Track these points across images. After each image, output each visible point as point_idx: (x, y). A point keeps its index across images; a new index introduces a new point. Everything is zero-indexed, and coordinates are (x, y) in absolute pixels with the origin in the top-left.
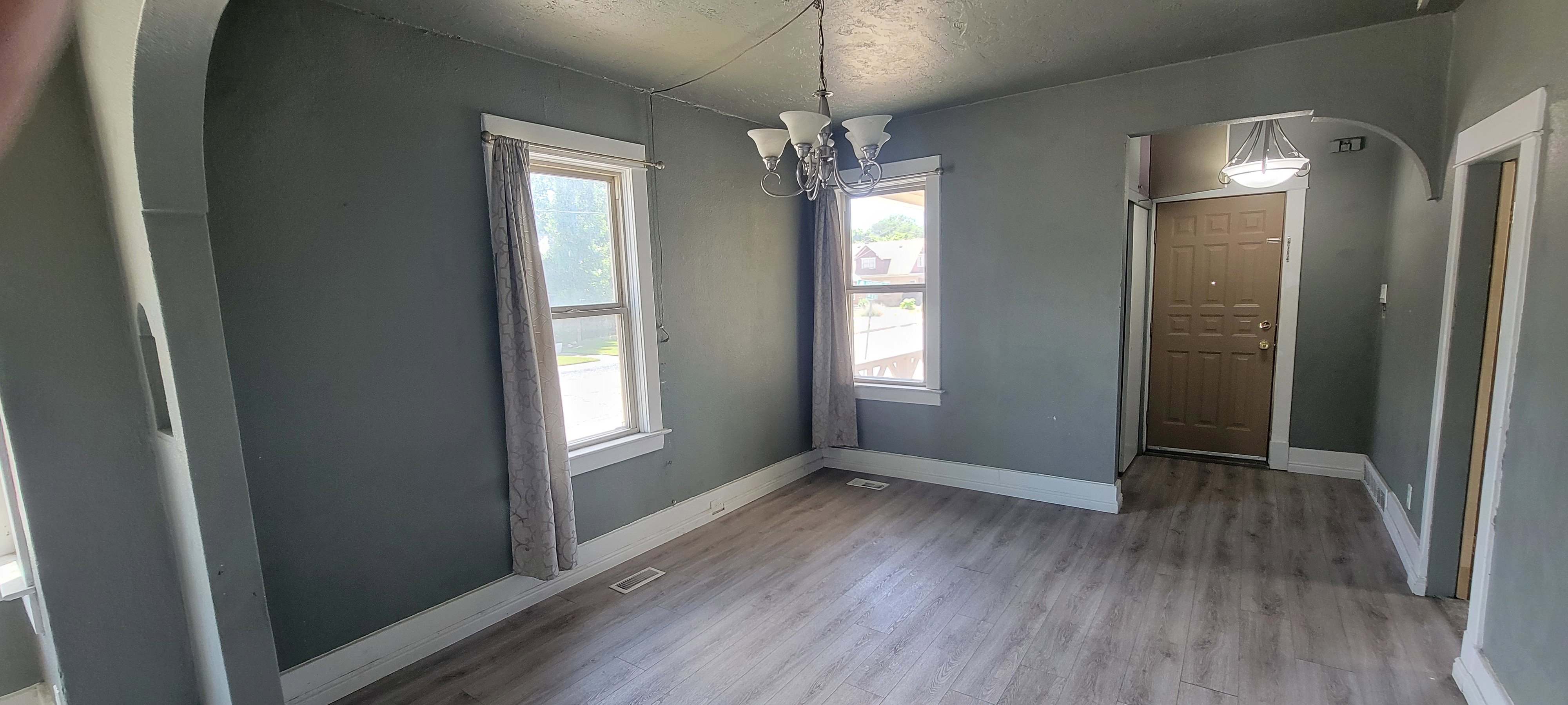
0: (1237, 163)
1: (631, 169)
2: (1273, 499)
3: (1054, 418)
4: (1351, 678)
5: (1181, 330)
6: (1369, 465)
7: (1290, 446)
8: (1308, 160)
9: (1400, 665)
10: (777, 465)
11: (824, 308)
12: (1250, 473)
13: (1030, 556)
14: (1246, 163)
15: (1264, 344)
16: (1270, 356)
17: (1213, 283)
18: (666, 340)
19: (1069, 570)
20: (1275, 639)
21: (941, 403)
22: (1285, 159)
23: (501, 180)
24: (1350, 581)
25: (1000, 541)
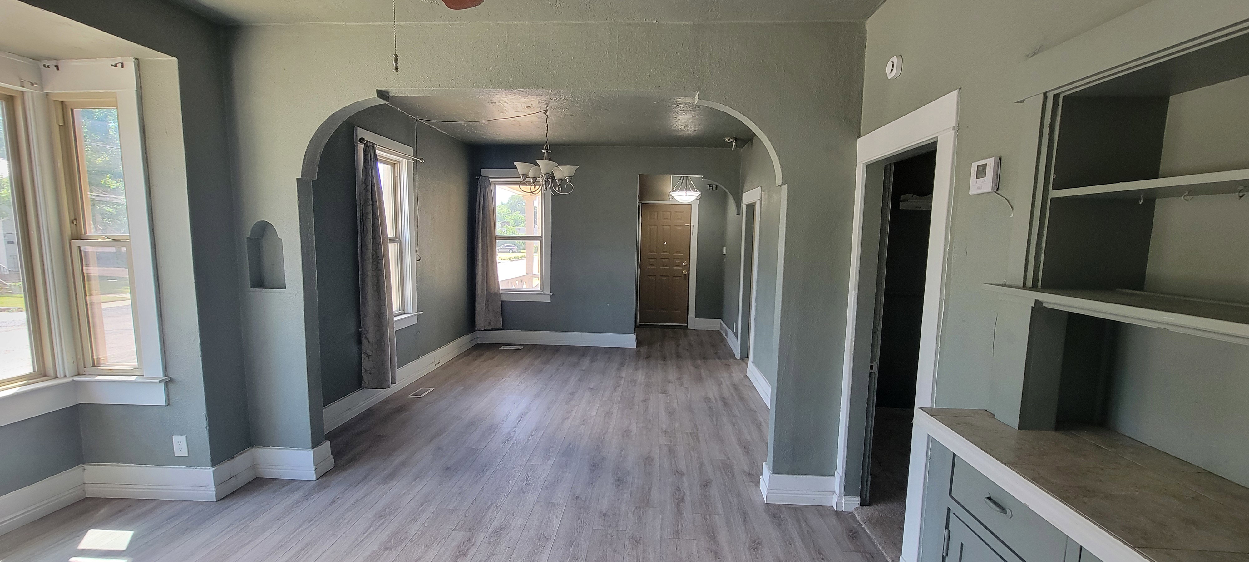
0: (675, 191)
1: (407, 160)
2: (691, 338)
3: (608, 305)
4: (722, 379)
5: (653, 265)
6: (722, 322)
7: (695, 318)
8: (700, 193)
9: (734, 375)
10: (459, 339)
11: (482, 247)
12: (681, 331)
13: (607, 365)
14: (679, 191)
15: (685, 272)
16: (687, 277)
17: (665, 243)
18: (419, 260)
19: (626, 366)
20: (700, 374)
21: (551, 300)
22: (692, 192)
23: (369, 165)
24: (719, 358)
25: (592, 361)
